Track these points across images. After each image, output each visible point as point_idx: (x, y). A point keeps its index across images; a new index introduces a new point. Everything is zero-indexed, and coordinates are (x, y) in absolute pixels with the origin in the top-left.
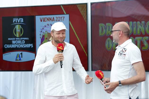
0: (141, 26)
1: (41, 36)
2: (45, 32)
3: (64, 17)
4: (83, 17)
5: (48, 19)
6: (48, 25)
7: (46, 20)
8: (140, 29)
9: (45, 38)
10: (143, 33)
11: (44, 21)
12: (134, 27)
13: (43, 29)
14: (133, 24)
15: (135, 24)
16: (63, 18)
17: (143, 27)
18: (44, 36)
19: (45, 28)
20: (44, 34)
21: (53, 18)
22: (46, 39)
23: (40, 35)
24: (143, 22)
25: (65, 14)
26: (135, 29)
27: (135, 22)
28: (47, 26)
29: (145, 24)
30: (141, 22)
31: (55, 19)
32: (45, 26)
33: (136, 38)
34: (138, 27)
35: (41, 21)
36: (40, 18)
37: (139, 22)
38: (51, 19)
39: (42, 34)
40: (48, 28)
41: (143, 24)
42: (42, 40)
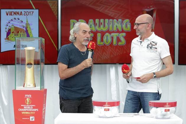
0: (118, 23)
1: (7, 30)
2: (11, 26)
3: (33, 12)
4: (54, 13)
5: (15, 13)
6: (15, 19)
7: (12, 14)
8: (117, 26)
9: (11, 32)
10: (120, 30)
12: (110, 24)
13: (9, 22)
14: (109, 22)
15: (111, 21)
16: (31, 13)
17: (120, 24)
18: (10, 30)
20: (10, 28)
21: (21, 12)
22: (13, 33)
23: (6, 28)
24: (120, 20)
25: (34, 9)
26: (111, 26)
27: (111, 20)
28: (14, 20)
29: (122, 22)
30: (118, 20)
31: (23, 13)
32: (12, 20)
33: (112, 34)
34: (114, 24)
35: (7, 15)
36: (6, 12)
37: (115, 20)
38: (18, 13)
39: (8, 27)
40: (15, 21)
41: (120, 22)
42: (8, 33)
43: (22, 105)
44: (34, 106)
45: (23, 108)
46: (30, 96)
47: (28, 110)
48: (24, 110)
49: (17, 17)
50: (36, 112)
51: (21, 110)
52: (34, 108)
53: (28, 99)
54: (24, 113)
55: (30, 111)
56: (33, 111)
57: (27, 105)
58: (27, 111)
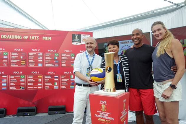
7: (124, 43)
11: (123, 43)
19: (124, 47)
20: (123, 50)
21: (129, 42)
31: (130, 42)
35: (121, 44)
36: (121, 42)
38: (127, 42)
43: (97, 111)
44: (109, 113)
45: (98, 114)
46: (105, 102)
47: (103, 117)
48: (100, 116)
49: (126, 44)
50: (111, 120)
51: (97, 116)
52: (109, 116)
53: (103, 105)
54: (100, 119)
55: (105, 119)
56: (108, 120)
57: (103, 111)
58: (102, 118)
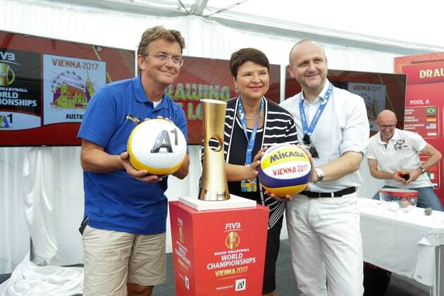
0: (215, 91)
1: (55, 90)
2: (61, 83)
3: (97, 65)
5: (68, 63)
6: (68, 73)
7: (64, 64)
9: (62, 93)
11: (61, 64)
13: (58, 77)
14: (203, 88)
16: (95, 66)
17: (217, 92)
18: (59, 90)
19: (63, 78)
20: (59, 86)
21: (79, 63)
22: (64, 95)
23: (53, 87)
24: (217, 87)
25: (98, 60)
27: (206, 86)
28: (66, 74)
29: (220, 89)
30: (214, 87)
31: (82, 65)
32: (63, 74)
35: (55, 64)
36: (53, 60)
37: (211, 86)
38: (73, 64)
39: (56, 85)
40: (67, 76)
41: (217, 89)
42: (57, 95)
43: (215, 254)
44: (245, 250)
45: (218, 259)
46: (239, 225)
47: (231, 264)
48: (222, 265)
49: (71, 69)
50: (250, 265)
51: (213, 266)
52: (246, 255)
53: (231, 235)
54: (221, 272)
55: (236, 267)
56: (243, 266)
57: (230, 250)
58: (228, 267)
